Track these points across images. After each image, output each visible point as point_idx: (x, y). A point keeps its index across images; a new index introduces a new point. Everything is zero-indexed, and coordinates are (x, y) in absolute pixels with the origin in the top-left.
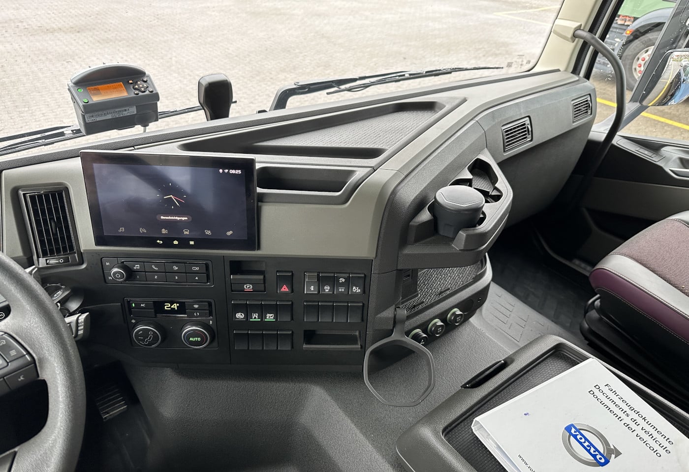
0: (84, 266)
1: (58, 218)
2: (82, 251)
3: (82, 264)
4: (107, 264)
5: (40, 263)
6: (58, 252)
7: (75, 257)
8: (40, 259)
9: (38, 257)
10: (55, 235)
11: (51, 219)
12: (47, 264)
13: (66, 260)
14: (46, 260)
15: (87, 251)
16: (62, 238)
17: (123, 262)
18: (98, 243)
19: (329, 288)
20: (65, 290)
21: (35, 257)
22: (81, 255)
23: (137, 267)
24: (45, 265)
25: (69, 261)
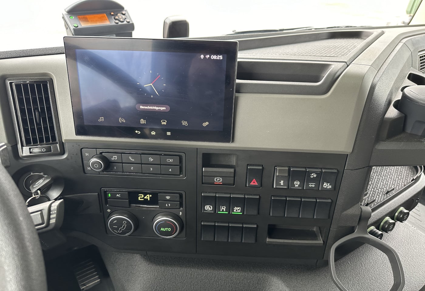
0: (65, 156)
1: (42, 109)
2: (63, 142)
3: (63, 153)
4: (87, 154)
5: (24, 152)
6: (41, 141)
7: (57, 146)
8: (24, 147)
9: (22, 146)
10: (38, 124)
11: (36, 109)
12: (30, 153)
13: (49, 150)
14: (30, 149)
15: (68, 141)
16: (46, 129)
17: (101, 153)
18: (78, 133)
19: (299, 183)
20: (47, 178)
21: (19, 146)
22: (62, 145)
23: (115, 158)
25: (51, 151)
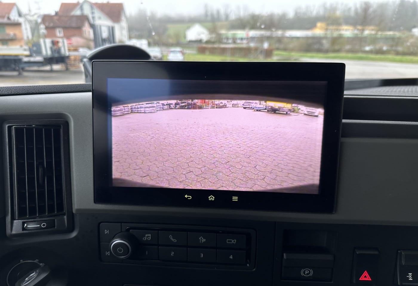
0: (74, 234)
1: (49, 163)
2: (74, 212)
3: (72, 231)
4: (106, 232)
5: (14, 228)
6: (42, 211)
7: (64, 219)
8: (15, 221)
9: (13, 219)
10: (41, 186)
11: (40, 164)
12: (24, 229)
13: (51, 224)
14: (23, 223)
15: (83, 212)
16: (50, 192)
17: (128, 230)
18: (97, 200)
20: (43, 270)
21: (9, 218)
22: (71, 216)
23: (148, 237)
24: (21, 231)
25: (55, 227)
